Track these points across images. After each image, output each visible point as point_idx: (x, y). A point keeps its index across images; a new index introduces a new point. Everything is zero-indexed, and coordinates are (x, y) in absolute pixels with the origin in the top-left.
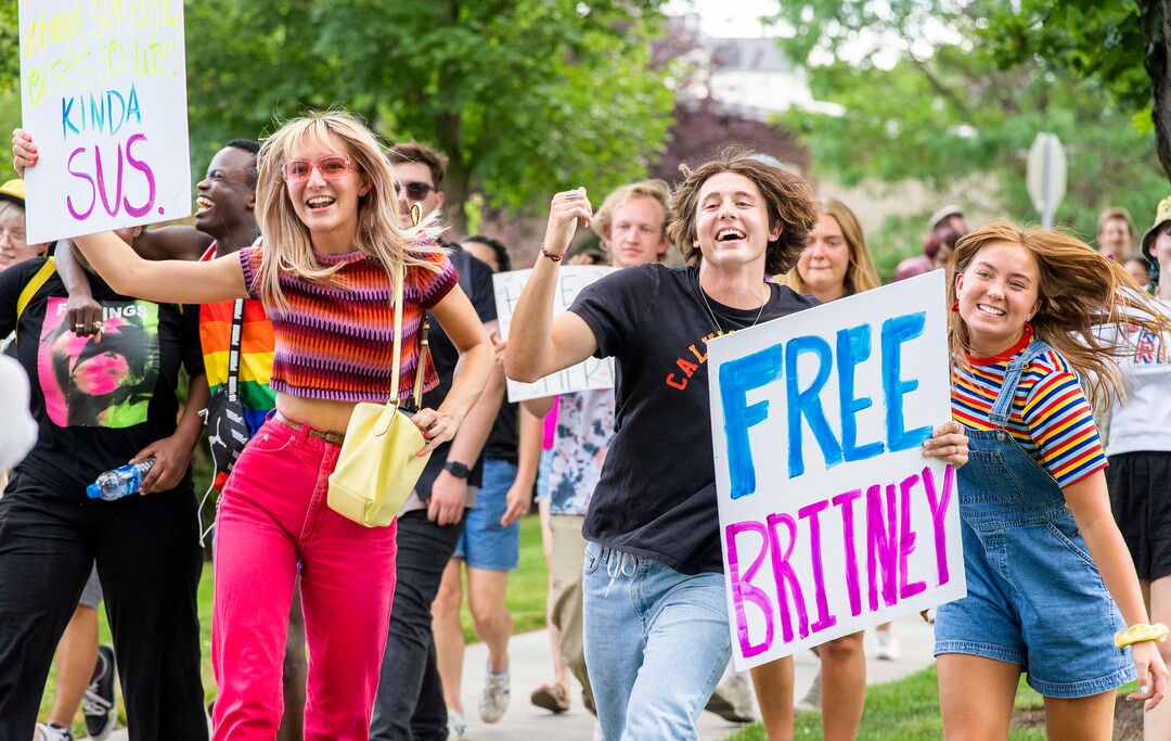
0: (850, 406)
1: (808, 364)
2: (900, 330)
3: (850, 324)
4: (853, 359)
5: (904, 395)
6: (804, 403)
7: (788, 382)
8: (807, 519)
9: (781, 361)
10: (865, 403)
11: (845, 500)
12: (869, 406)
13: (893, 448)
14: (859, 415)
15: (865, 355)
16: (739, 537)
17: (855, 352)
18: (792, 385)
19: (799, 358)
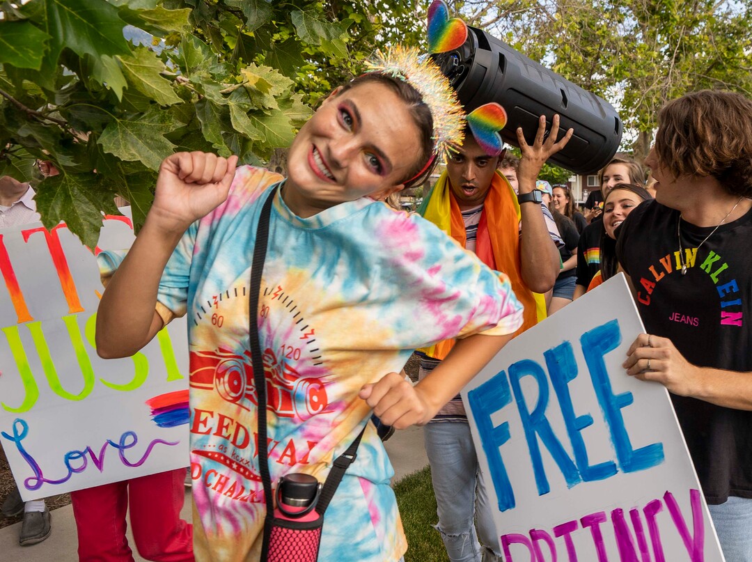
0: (575, 425)
1: (529, 385)
2: (598, 342)
3: (554, 344)
4: (565, 378)
5: (622, 410)
6: (535, 422)
7: (518, 404)
8: (562, 538)
9: (508, 386)
10: (587, 421)
11: (592, 522)
12: (591, 423)
13: (627, 469)
14: (584, 433)
15: (574, 372)
16: (512, 547)
17: (564, 370)
18: (522, 407)
19: (520, 380)
